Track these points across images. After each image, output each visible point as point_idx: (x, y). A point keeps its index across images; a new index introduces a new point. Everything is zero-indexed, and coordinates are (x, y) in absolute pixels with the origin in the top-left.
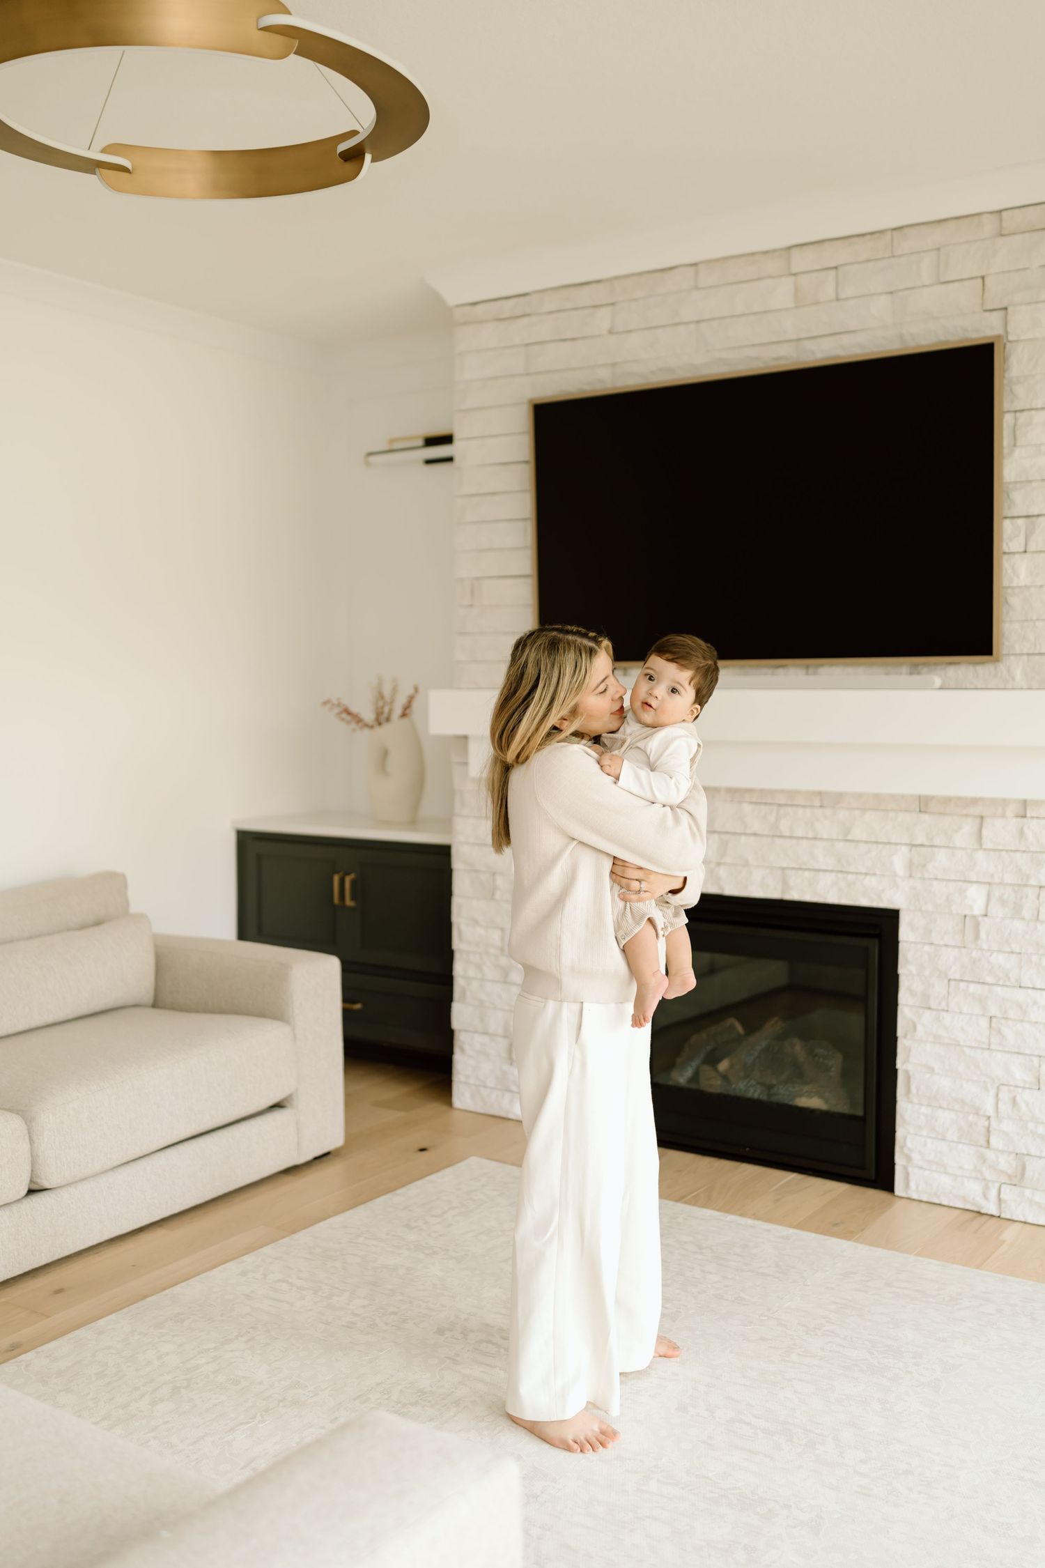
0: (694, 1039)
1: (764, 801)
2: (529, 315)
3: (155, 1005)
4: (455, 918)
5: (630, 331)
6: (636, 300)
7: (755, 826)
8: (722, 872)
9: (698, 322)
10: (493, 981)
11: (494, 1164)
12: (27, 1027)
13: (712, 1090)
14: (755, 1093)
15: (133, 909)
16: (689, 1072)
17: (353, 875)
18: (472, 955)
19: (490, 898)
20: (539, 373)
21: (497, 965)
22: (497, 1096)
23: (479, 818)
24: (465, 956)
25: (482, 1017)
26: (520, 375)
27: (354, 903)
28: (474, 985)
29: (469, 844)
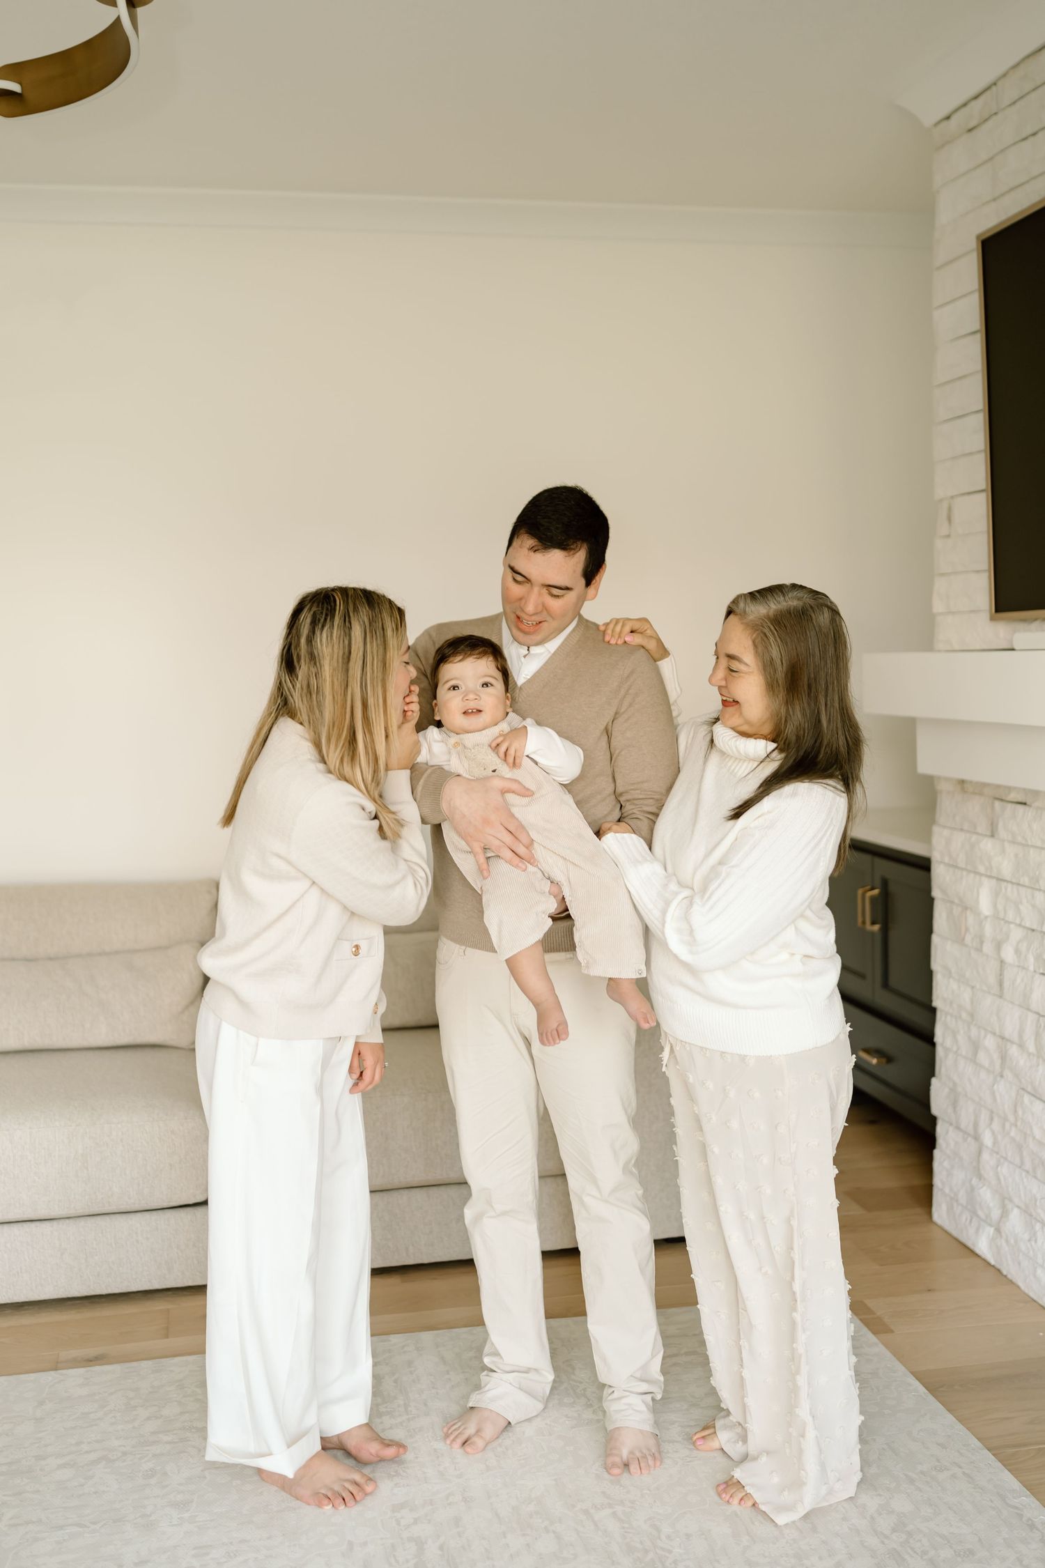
10: (966, 1058)
17: (876, 892)
18: (949, 1018)
19: (960, 941)
20: (1003, 195)
21: (969, 1038)
22: (966, 1219)
23: (953, 829)
24: (943, 1018)
25: (955, 1104)
26: (988, 202)
27: (876, 927)
28: (951, 1056)
29: (945, 864)
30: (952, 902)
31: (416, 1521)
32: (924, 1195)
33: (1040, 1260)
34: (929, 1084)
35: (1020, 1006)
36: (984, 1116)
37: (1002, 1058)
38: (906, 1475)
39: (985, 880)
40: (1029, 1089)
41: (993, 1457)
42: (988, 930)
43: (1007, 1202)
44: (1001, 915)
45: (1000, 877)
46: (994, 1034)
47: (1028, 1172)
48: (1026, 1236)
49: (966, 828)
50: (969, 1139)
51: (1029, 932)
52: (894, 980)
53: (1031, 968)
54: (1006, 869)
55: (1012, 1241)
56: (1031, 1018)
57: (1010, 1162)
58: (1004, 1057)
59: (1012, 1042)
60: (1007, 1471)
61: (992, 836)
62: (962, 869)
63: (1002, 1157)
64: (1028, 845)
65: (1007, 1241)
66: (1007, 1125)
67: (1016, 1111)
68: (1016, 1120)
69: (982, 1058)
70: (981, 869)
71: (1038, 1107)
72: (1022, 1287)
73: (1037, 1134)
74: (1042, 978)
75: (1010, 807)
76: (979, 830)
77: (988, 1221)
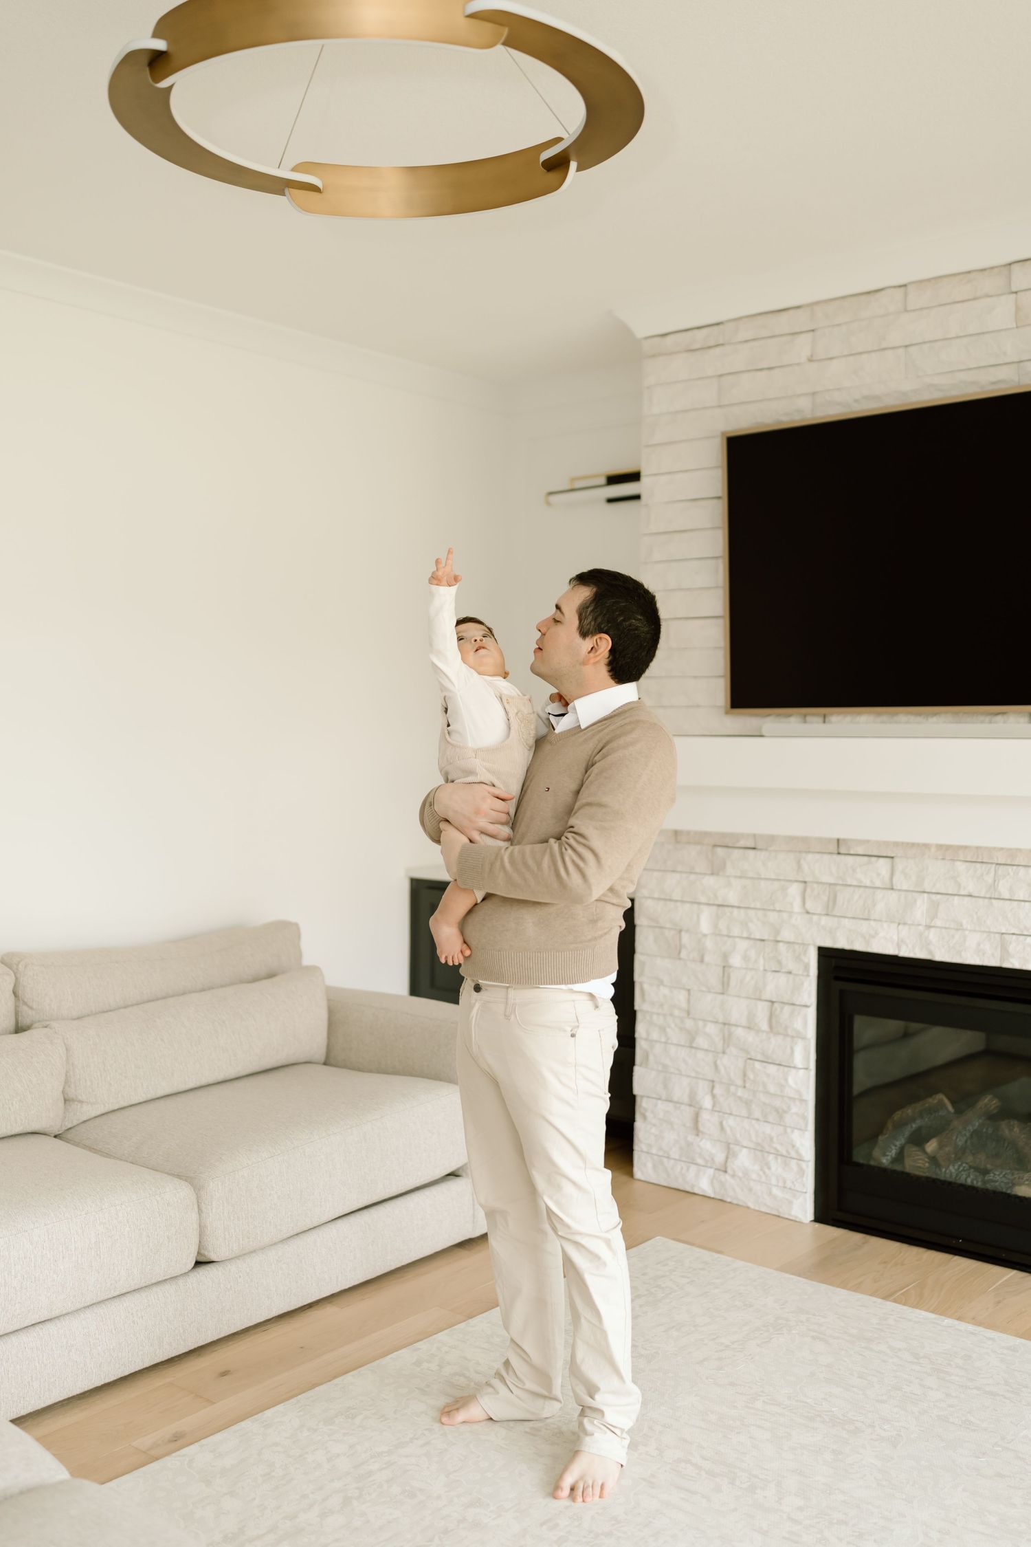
0: (897, 1116)
1: (980, 860)
2: (722, 345)
3: (325, 1064)
4: (637, 977)
5: (831, 359)
6: (839, 325)
7: (971, 887)
8: (932, 935)
9: (906, 346)
10: (678, 1045)
11: (681, 1245)
12: (198, 1084)
13: (917, 1173)
14: (971, 1179)
15: (306, 961)
16: (893, 1152)
18: (655, 1017)
19: (675, 956)
21: (682, 1029)
22: (681, 1169)
23: (665, 871)
24: (648, 1018)
25: (665, 1083)
28: (658, 1048)
29: (653, 898)
30: (661, 928)
33: (774, 1181)
35: (747, 998)
36: (702, 1087)
37: (724, 1039)
39: (705, 908)
40: (759, 1057)
42: (709, 943)
43: (732, 1146)
44: (724, 932)
45: (725, 904)
46: (716, 1022)
47: (757, 1120)
48: (757, 1168)
49: (680, 869)
50: (683, 1107)
51: (759, 942)
53: (762, 968)
54: (732, 897)
55: (741, 1175)
56: (763, 1006)
57: (736, 1116)
58: (727, 1039)
59: (738, 1026)
61: (715, 874)
63: (725, 1113)
64: (759, 879)
65: (734, 1176)
66: (733, 1089)
67: (745, 1075)
68: (744, 1081)
69: (701, 1042)
70: (703, 899)
71: (772, 1069)
72: (752, 1206)
73: (772, 1089)
74: (776, 974)
75: (736, 853)
76: (698, 870)
77: (709, 1165)
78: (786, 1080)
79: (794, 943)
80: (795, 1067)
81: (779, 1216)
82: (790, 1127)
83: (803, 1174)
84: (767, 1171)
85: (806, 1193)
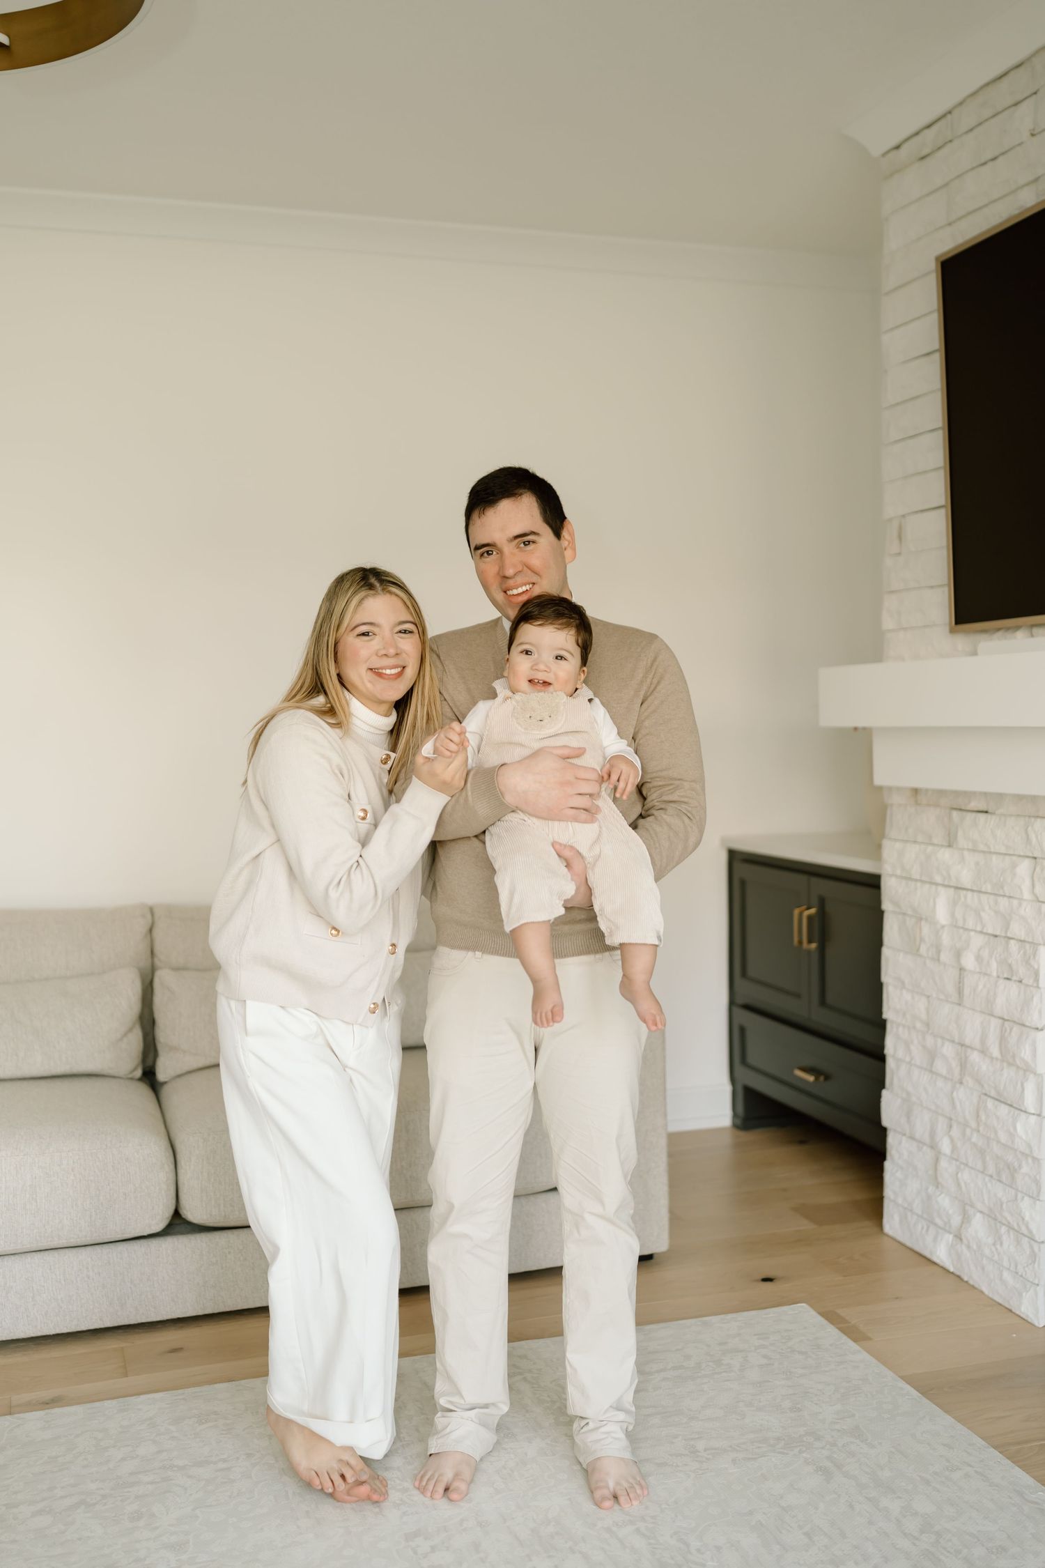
4: (885, 977)
10: (921, 1068)
17: (813, 911)
18: (901, 1029)
19: (916, 952)
20: (960, 219)
21: (924, 1047)
22: (923, 1228)
23: (907, 841)
24: (895, 1030)
25: (909, 1115)
26: (942, 227)
27: (814, 946)
28: (902, 1068)
29: (896, 876)
30: (904, 914)
31: (433, 1549)
32: (875, 1208)
33: (1006, 1264)
34: (879, 1096)
35: (982, 1012)
36: (941, 1124)
37: (961, 1065)
38: (920, 1476)
39: (942, 890)
40: (993, 1093)
41: (1001, 1455)
42: (946, 939)
43: (968, 1208)
44: (960, 923)
45: (959, 886)
46: (953, 1042)
47: (991, 1176)
48: (990, 1240)
49: (920, 839)
50: (925, 1148)
51: (992, 937)
52: (830, 998)
53: (995, 974)
54: (966, 877)
55: (975, 1247)
56: (994, 1023)
57: (972, 1168)
58: (963, 1064)
59: (972, 1049)
60: (1017, 1468)
61: (950, 846)
62: (916, 880)
63: (962, 1163)
64: (990, 853)
65: (969, 1247)
66: (968, 1131)
67: (978, 1116)
68: (979, 1125)
69: (940, 1066)
70: (938, 879)
71: (1003, 1110)
72: (986, 1291)
73: (1003, 1137)
74: (1007, 982)
75: (970, 816)
76: (935, 841)
77: (947, 1228)
78: (1015, 1129)
79: (1024, 941)
80: (1025, 1112)
81: (1011, 1311)
82: (1022, 1192)
83: (1034, 1262)
84: (998, 1247)
85: (1038, 1285)
